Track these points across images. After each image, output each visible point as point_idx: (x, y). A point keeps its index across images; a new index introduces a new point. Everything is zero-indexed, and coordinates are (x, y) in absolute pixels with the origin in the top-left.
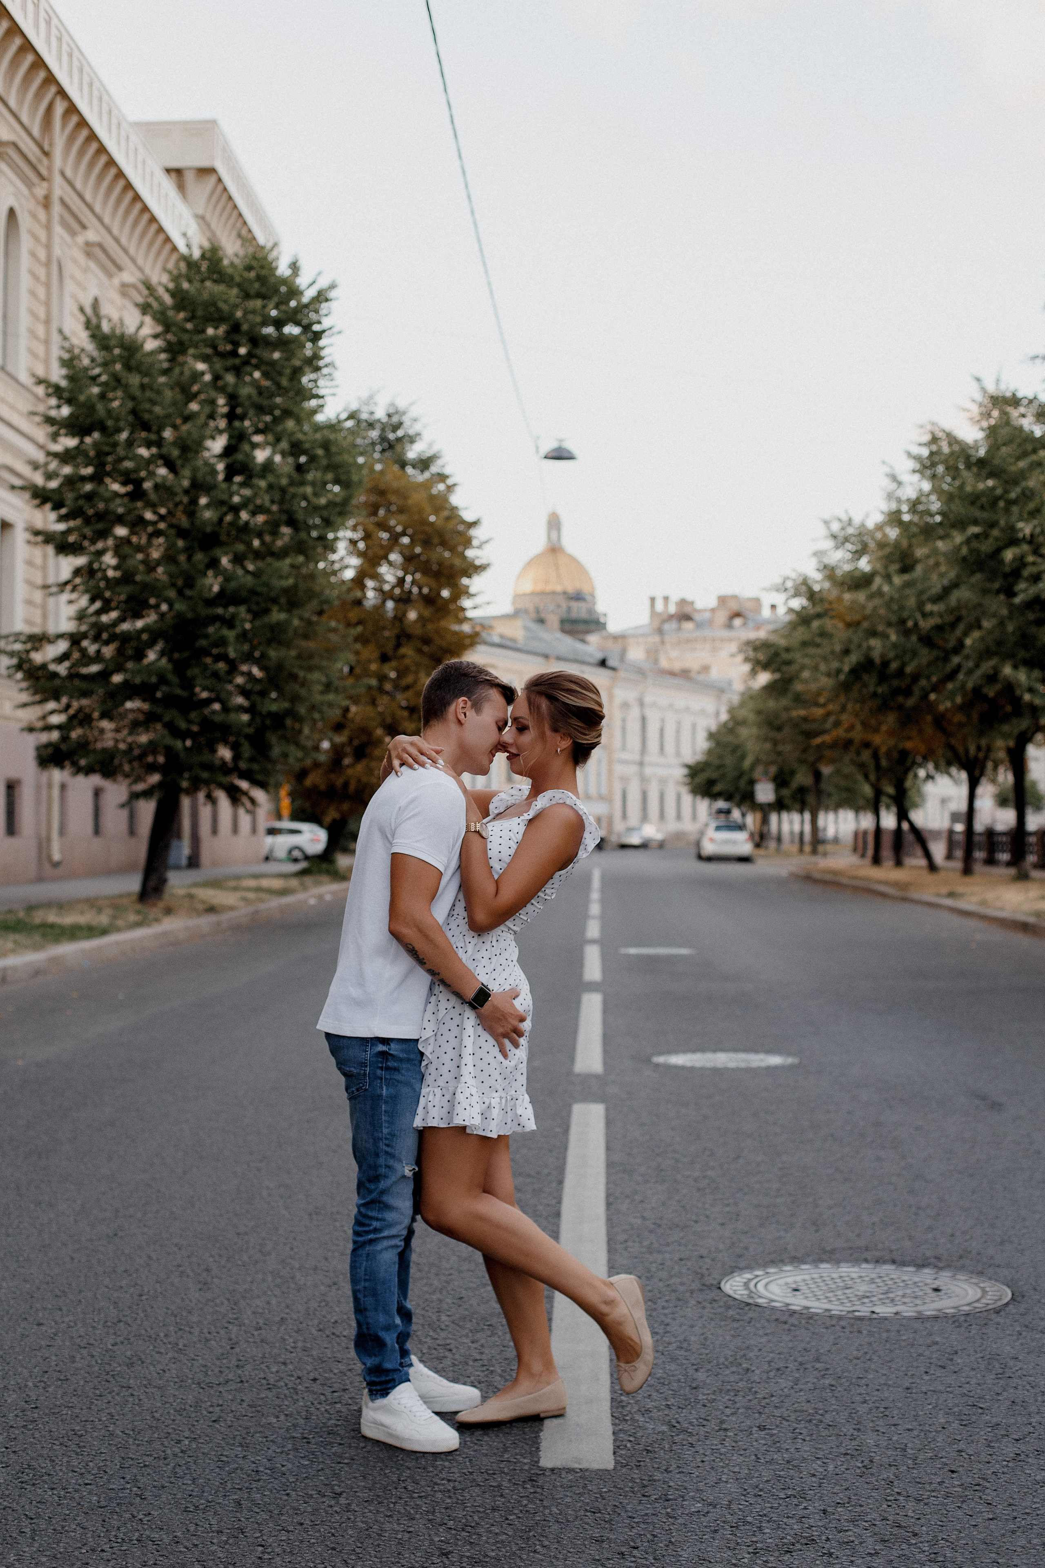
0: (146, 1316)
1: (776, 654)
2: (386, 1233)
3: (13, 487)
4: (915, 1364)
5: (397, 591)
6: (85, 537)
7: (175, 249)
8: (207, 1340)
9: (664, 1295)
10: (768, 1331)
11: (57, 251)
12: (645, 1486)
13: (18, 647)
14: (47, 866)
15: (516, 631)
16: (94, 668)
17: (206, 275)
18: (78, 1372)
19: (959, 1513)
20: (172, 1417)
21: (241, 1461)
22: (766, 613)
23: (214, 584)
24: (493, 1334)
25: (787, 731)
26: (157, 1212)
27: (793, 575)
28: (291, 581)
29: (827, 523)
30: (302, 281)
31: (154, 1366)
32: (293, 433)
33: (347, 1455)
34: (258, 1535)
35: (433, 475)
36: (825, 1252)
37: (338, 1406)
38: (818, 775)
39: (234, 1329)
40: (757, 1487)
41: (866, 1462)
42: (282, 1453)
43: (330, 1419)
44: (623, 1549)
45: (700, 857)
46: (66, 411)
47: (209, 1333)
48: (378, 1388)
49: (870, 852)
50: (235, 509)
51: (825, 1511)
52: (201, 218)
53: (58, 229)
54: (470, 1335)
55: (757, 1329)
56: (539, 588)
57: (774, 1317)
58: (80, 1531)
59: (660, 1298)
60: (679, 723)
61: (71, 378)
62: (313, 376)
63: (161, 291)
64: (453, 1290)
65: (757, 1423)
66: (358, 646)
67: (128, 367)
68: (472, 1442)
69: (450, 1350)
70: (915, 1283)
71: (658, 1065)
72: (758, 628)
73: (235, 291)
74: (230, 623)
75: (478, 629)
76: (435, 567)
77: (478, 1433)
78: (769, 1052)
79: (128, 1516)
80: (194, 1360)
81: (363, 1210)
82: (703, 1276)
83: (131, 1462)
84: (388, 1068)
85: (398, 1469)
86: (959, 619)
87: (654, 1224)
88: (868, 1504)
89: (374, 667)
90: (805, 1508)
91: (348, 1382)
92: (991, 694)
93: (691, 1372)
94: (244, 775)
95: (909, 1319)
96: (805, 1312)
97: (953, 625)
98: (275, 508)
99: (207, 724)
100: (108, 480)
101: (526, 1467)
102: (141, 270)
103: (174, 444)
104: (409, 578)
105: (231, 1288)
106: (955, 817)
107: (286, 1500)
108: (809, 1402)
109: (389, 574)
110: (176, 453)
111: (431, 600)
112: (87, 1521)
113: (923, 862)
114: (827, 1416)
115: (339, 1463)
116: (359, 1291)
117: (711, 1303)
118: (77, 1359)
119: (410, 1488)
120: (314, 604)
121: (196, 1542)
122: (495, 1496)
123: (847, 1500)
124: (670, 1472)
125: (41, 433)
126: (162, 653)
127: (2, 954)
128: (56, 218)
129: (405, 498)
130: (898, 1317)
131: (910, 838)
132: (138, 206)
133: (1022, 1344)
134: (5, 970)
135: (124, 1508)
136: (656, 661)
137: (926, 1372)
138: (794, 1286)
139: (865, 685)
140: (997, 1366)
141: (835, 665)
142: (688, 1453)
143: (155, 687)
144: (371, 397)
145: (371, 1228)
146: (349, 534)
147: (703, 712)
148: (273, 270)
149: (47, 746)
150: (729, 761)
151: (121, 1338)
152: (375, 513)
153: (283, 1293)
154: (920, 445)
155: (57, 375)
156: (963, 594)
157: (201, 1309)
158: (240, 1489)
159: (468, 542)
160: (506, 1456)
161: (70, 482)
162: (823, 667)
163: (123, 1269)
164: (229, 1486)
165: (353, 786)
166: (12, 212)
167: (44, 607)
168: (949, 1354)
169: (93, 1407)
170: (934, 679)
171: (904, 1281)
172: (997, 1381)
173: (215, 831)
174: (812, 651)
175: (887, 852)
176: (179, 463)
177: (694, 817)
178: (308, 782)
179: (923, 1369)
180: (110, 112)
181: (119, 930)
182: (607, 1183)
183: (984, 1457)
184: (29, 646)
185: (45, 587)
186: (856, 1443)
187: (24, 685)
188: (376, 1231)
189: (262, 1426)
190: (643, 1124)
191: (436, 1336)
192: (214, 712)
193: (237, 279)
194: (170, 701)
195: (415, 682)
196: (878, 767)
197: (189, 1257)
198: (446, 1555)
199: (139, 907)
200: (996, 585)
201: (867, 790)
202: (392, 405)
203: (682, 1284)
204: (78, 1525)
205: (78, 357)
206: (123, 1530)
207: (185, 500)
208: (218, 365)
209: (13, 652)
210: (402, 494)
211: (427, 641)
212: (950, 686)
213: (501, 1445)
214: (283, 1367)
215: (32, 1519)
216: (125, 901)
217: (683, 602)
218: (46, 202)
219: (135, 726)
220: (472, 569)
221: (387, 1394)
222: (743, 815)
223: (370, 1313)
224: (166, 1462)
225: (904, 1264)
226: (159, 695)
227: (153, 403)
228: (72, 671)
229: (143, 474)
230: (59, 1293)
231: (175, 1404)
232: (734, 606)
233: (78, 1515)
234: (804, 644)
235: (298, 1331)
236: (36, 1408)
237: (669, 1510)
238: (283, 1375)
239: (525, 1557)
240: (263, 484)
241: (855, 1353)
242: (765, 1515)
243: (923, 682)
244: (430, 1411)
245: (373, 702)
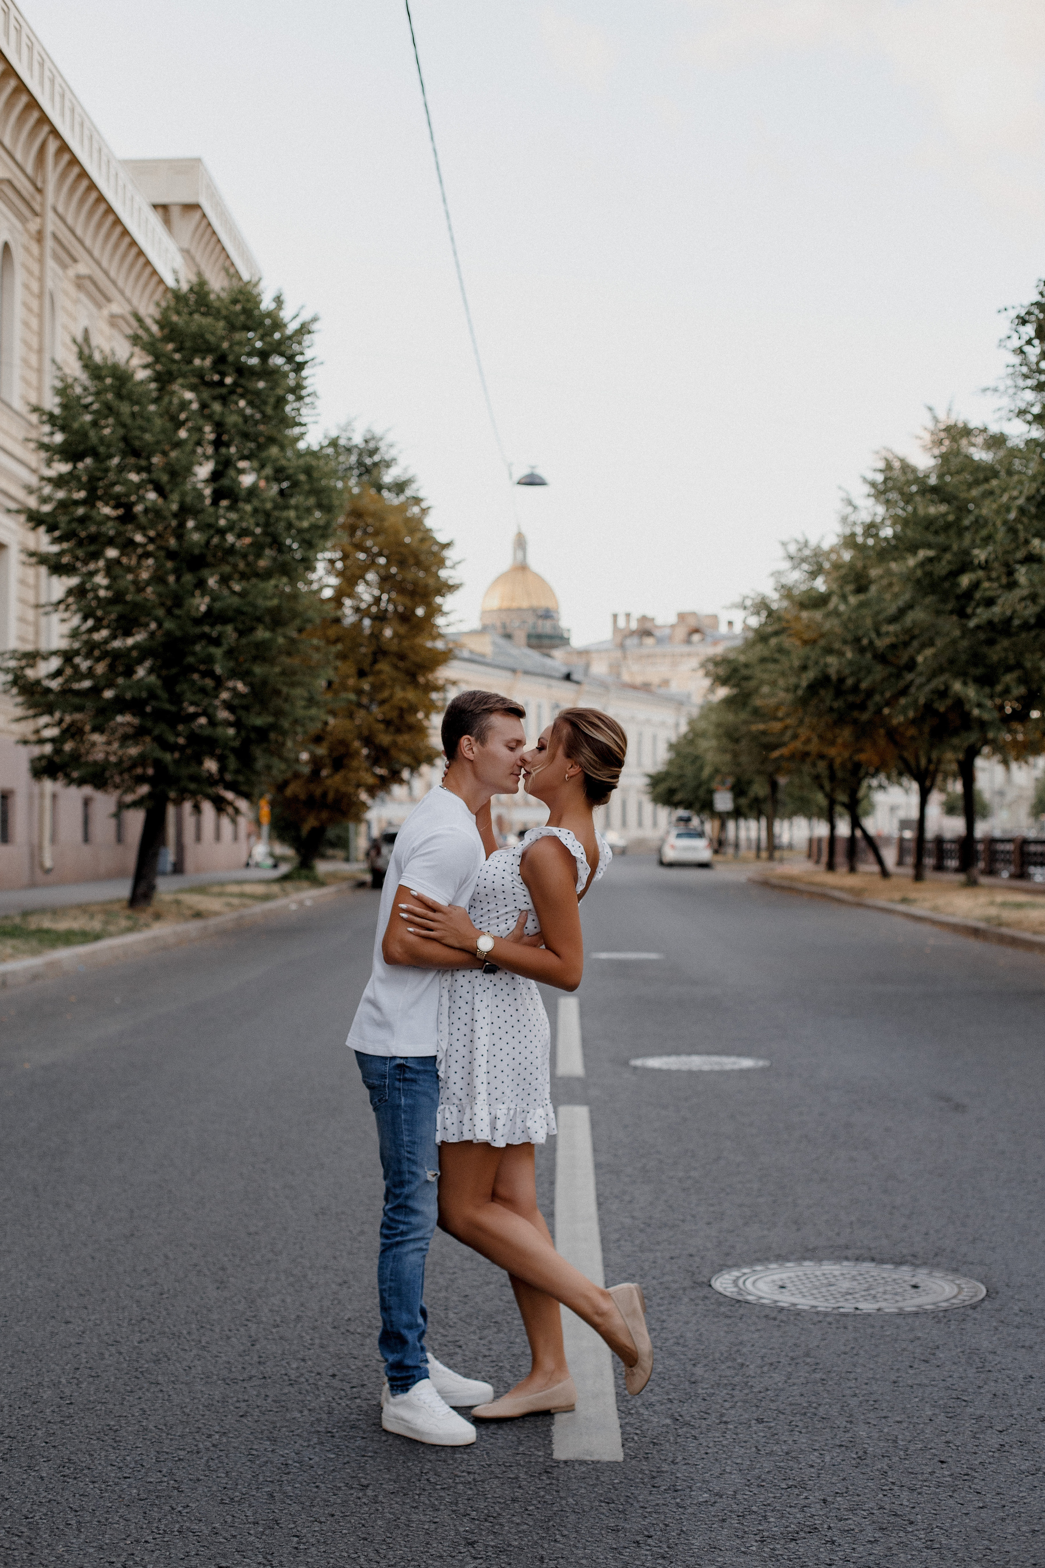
0: (168, 1314)
1: (735, 670)
2: (411, 1236)
3: (9, 511)
4: (900, 1359)
5: (374, 609)
6: (77, 559)
7: (161, 281)
8: (229, 1338)
9: (659, 1293)
10: (759, 1328)
11: (49, 284)
12: (654, 1478)
13: (12, 664)
14: (38, 871)
15: (485, 646)
16: (87, 684)
17: (193, 308)
18: (108, 1368)
19: (951, 1502)
20: (201, 1413)
21: (270, 1455)
22: (723, 629)
23: (202, 604)
24: (499, 1331)
25: (744, 743)
26: (170, 1212)
27: (752, 594)
28: (275, 602)
29: (784, 544)
30: (286, 314)
31: (180, 1363)
32: (277, 460)
33: (370, 1449)
34: (293, 1526)
35: (408, 498)
36: (808, 1250)
37: (358, 1401)
38: (774, 786)
39: (253, 1327)
40: (759, 1478)
41: (861, 1453)
42: (308, 1446)
43: (351, 1414)
44: (638, 1538)
45: (662, 863)
46: (59, 438)
47: (230, 1330)
48: (399, 1383)
49: (825, 858)
50: (222, 532)
51: (825, 1501)
52: (186, 253)
53: (50, 263)
54: (478, 1331)
55: (749, 1325)
56: (506, 604)
57: (764, 1314)
58: (122, 1522)
59: (654, 1295)
60: (640, 735)
61: (64, 406)
62: (296, 405)
63: (149, 322)
64: (458, 1288)
65: (755, 1416)
66: (339, 663)
67: (119, 396)
68: (487, 1435)
69: (460, 1347)
70: (894, 1280)
71: (635, 1068)
72: (715, 643)
73: (222, 324)
74: (217, 642)
75: (451, 646)
76: (410, 587)
77: (493, 1427)
78: (740, 1055)
79: (167, 1508)
80: (217, 1356)
81: (390, 1214)
82: (693, 1274)
83: (166, 1456)
84: (405, 1080)
85: (420, 1462)
86: (913, 637)
87: (644, 1223)
88: (865, 1494)
89: (351, 682)
90: (806, 1498)
91: (365, 1378)
92: (942, 709)
93: (689, 1367)
94: (229, 786)
95: (891, 1315)
96: (792, 1308)
97: (906, 644)
98: (258, 531)
99: (193, 738)
100: (99, 504)
101: (541, 1460)
102: (129, 301)
103: (164, 469)
104: (385, 597)
105: (247, 1287)
106: (904, 824)
107: (316, 1492)
108: (802, 1395)
109: (365, 592)
110: (165, 478)
111: (406, 618)
112: (129, 1513)
113: (876, 868)
114: (821, 1409)
115: (364, 1456)
116: (385, 1290)
117: (703, 1300)
118: (107, 1356)
119: (432, 1480)
120: (298, 622)
121: (234, 1533)
122: (513, 1488)
123: (845, 1490)
124: (677, 1463)
125: (35, 459)
126: (151, 671)
127: (1, 959)
128: (48, 252)
129: (382, 520)
130: (880, 1313)
131: (862, 844)
132: (127, 240)
133: (999, 1339)
134: (4, 975)
135: (163, 1500)
136: (618, 675)
137: (911, 1367)
138: (780, 1283)
139: (822, 701)
140: (977, 1360)
141: (793, 680)
142: (692, 1445)
143: (145, 702)
144: (349, 424)
145: (398, 1231)
146: (328, 555)
147: (663, 724)
148: (258, 303)
149: (42, 757)
150: (689, 771)
151: (147, 1336)
152: (352, 534)
153: (297, 1291)
154: (875, 470)
155: (52, 403)
156: (918, 615)
157: (220, 1307)
158: (272, 1482)
159: (441, 563)
160: (521, 1449)
161: (64, 505)
162: (781, 682)
163: (142, 1268)
164: (261, 1479)
165: (331, 796)
166: (6, 246)
167: (36, 625)
168: (932, 1349)
169: (125, 1403)
170: (888, 695)
171: (883, 1278)
172: (978, 1375)
173: (198, 838)
174: (771, 666)
175: (841, 858)
176: (168, 488)
177: (655, 824)
178: (289, 791)
179: (908, 1364)
180: (100, 150)
181: (111, 935)
182: (597, 1183)
183: (970, 1448)
184: (23, 663)
185: (37, 606)
186: (849, 1435)
187: (20, 699)
188: (402, 1234)
189: (287, 1421)
190: (626, 1126)
191: (446, 1333)
192: (201, 726)
193: (224, 312)
194: (159, 715)
195: (391, 696)
196: (832, 777)
197: (204, 1256)
198: (472, 1544)
199: (128, 912)
200: (949, 606)
201: (820, 798)
202: (369, 431)
203: (675, 1282)
204: (121, 1517)
205: (71, 386)
206: (164, 1522)
207: (174, 523)
208: (206, 394)
209: (9, 668)
210: (380, 516)
211: (402, 657)
212: (903, 701)
213: (515, 1438)
214: (302, 1364)
215: (76, 1511)
216: (116, 907)
217: (644, 619)
218: (39, 237)
219: (125, 739)
220: (445, 588)
221: (407, 1390)
222: (702, 822)
223: (394, 1312)
224: (200, 1455)
225: (882, 1262)
226: (148, 709)
227: (143, 430)
228: (64, 687)
229: (133, 498)
230: (83, 1292)
231: (202, 1400)
232: (692, 622)
233: (119, 1507)
234: (763, 660)
235: (314, 1328)
236: (71, 1403)
237: (678, 1500)
238: (304, 1371)
239: (546, 1546)
240: (248, 508)
241: (843, 1348)
242: (769, 1505)
243: (877, 698)
244: (447, 1407)
245: (351, 716)
